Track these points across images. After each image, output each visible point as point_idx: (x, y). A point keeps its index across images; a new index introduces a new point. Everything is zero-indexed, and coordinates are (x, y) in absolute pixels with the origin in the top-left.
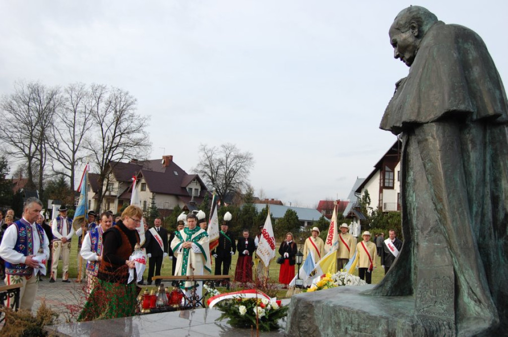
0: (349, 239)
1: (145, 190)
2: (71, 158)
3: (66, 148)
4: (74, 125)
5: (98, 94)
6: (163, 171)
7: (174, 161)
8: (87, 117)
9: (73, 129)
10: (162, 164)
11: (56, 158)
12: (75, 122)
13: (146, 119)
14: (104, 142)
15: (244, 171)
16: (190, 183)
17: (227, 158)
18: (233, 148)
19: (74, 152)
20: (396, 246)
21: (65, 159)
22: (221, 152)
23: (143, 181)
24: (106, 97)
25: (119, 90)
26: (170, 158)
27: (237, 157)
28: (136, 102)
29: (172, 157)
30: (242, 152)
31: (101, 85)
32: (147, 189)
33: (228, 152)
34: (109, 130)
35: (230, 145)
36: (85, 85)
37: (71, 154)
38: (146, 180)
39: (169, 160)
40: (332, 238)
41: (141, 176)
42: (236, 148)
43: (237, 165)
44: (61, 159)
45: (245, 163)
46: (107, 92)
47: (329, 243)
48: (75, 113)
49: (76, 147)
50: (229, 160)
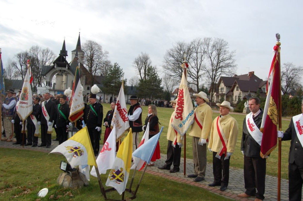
0: (202, 112)
1: (238, 90)
2: (197, 75)
3: (194, 71)
4: (197, 60)
5: (207, 43)
6: (249, 80)
7: (255, 74)
8: (202, 54)
9: (196, 61)
10: (248, 76)
11: (189, 76)
12: (197, 58)
13: (233, 52)
14: (212, 66)
15: (298, 77)
16: (263, 85)
17: (287, 71)
18: (290, 65)
19: (198, 72)
20: (256, 124)
21: (193, 76)
22: (284, 68)
23: (237, 86)
24: (211, 43)
25: (218, 39)
26: (252, 73)
27: (293, 70)
28: (228, 44)
29: (254, 72)
30: (297, 66)
31: (209, 37)
32: (239, 90)
33: (288, 67)
34: (214, 60)
35: (289, 63)
36: (201, 39)
37: (196, 73)
38: (238, 85)
39: (252, 74)
40: (182, 110)
41: (236, 83)
42: (292, 65)
43: (294, 74)
44: (192, 76)
45: (298, 73)
46: (212, 41)
47: (179, 117)
48: (197, 53)
49: (198, 70)
50: (289, 72)
